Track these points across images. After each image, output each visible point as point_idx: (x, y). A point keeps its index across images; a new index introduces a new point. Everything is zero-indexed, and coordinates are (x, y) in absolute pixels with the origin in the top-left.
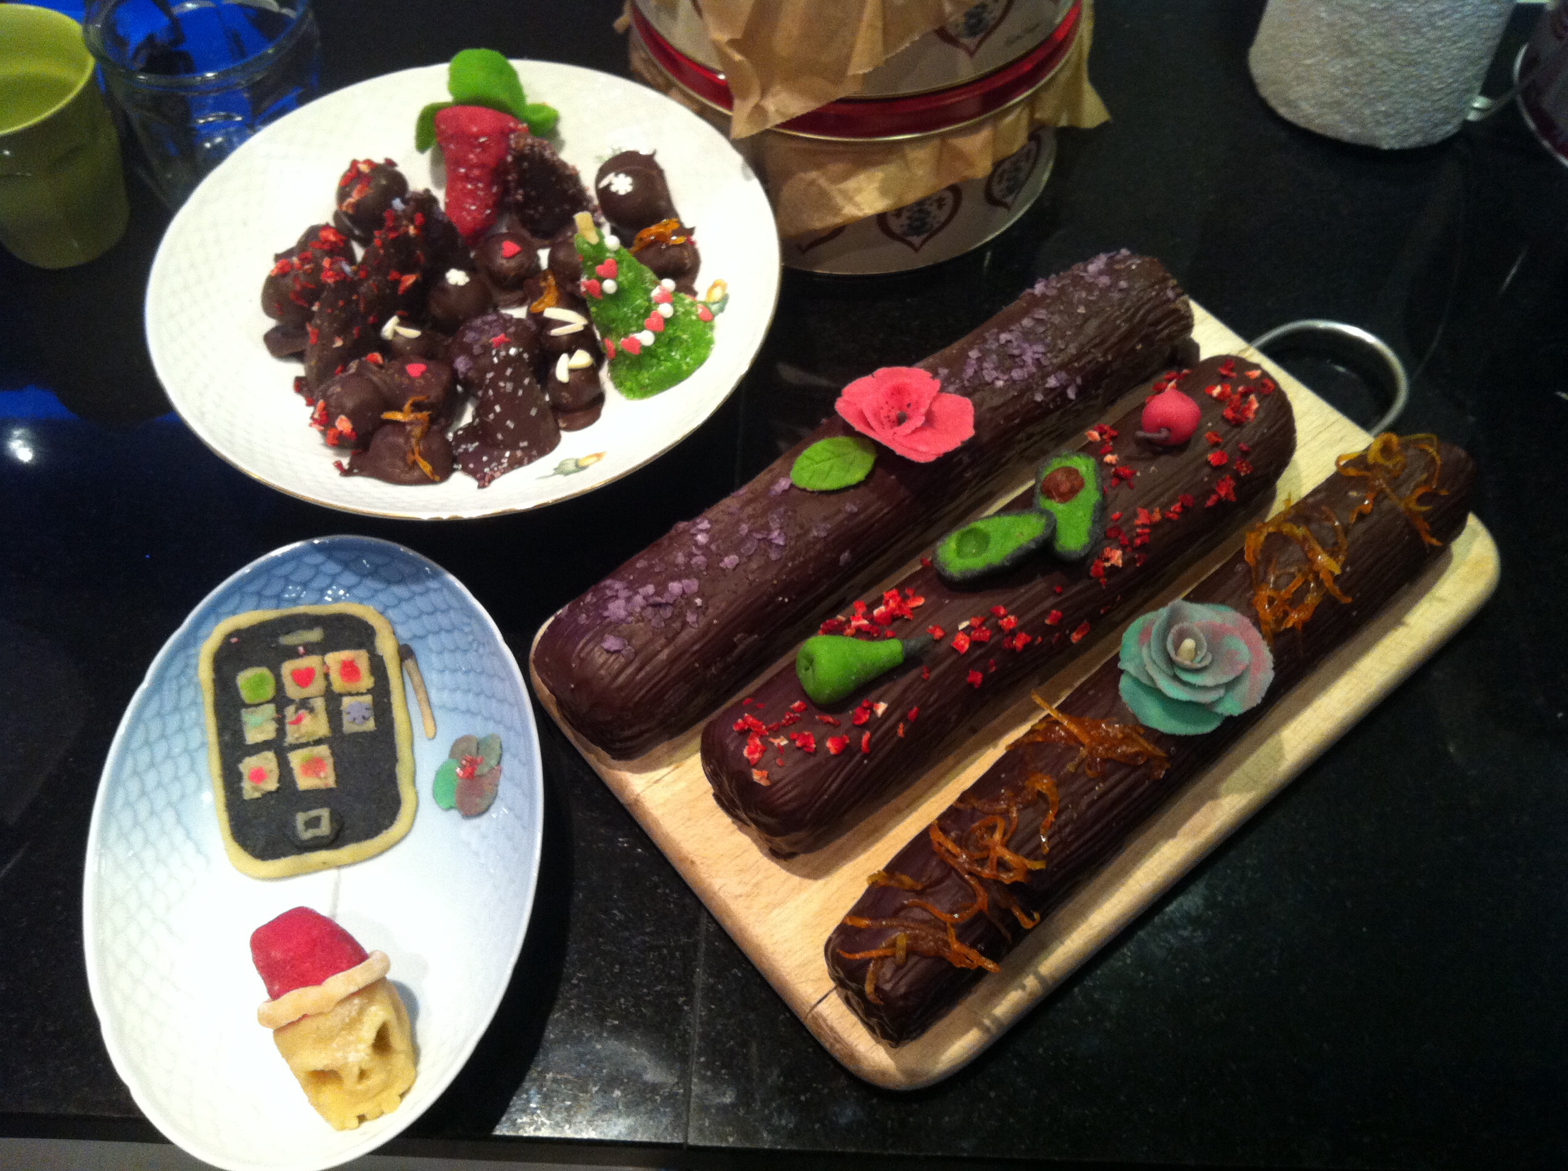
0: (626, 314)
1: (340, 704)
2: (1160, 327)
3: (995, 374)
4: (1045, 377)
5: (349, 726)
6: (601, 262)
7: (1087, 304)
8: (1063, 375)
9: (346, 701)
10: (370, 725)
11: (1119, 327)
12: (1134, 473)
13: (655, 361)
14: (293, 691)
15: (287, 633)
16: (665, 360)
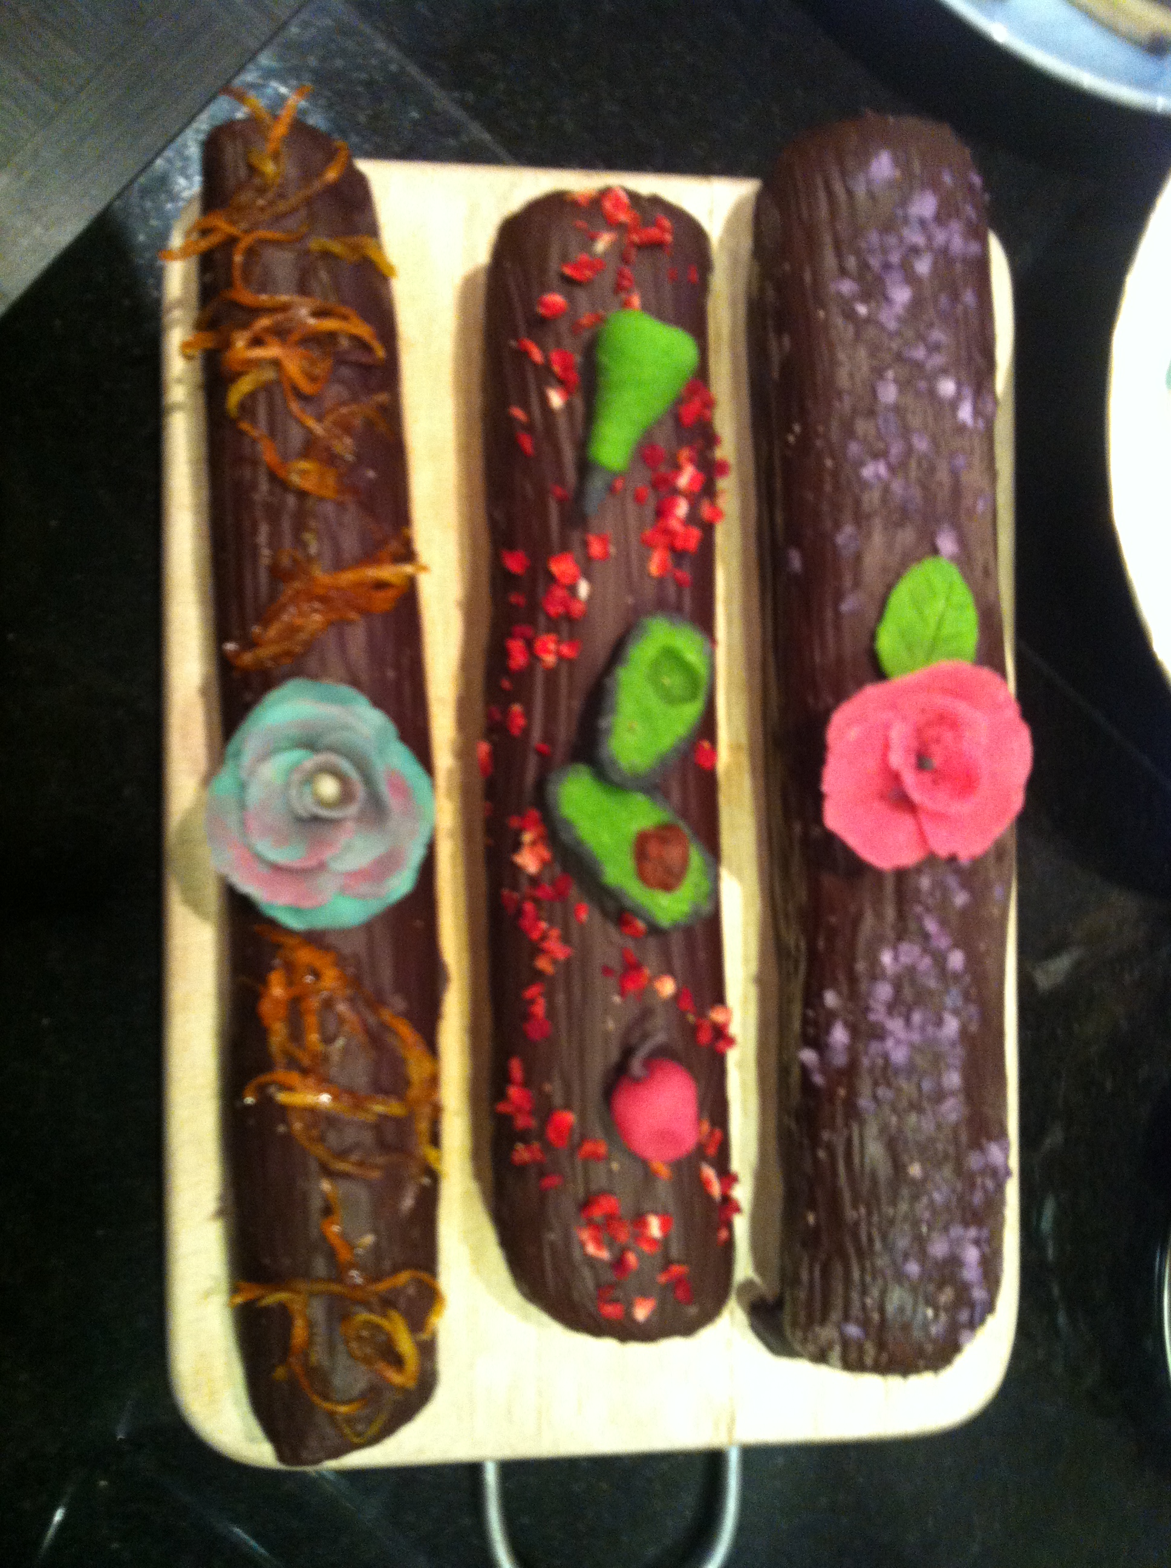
2: (817, 1274)
3: (904, 959)
4: (854, 1030)
7: (918, 1189)
8: (840, 1059)
11: (855, 1207)
12: (623, 993)
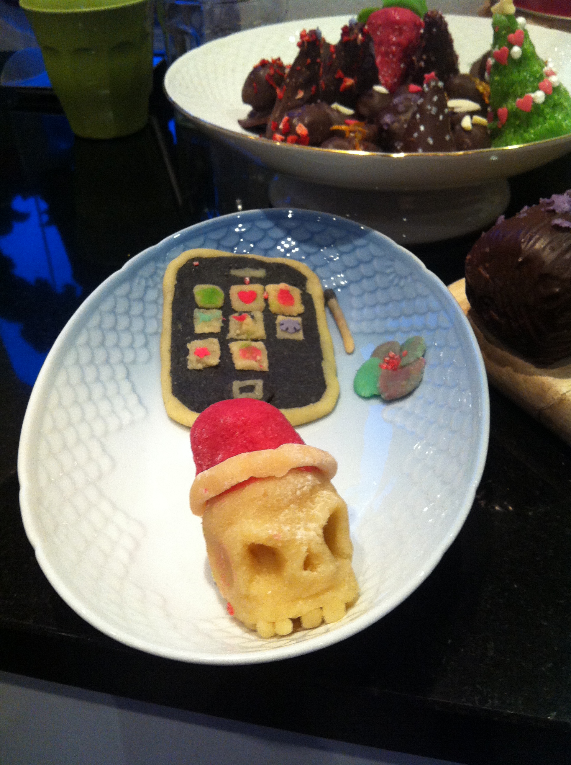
0: (525, 77)
1: (275, 319)
5: (280, 334)
6: (513, 32)
9: (280, 319)
10: (300, 336)
13: (541, 119)
14: (237, 304)
15: (237, 268)
16: (550, 119)
